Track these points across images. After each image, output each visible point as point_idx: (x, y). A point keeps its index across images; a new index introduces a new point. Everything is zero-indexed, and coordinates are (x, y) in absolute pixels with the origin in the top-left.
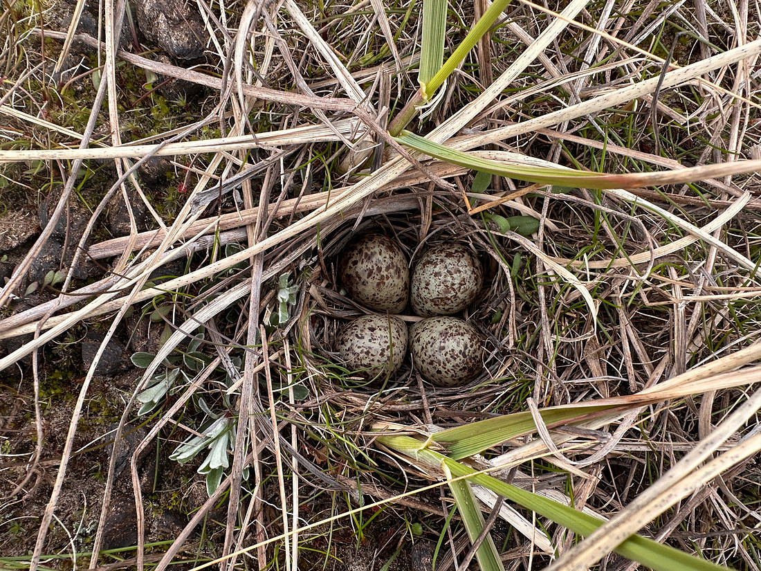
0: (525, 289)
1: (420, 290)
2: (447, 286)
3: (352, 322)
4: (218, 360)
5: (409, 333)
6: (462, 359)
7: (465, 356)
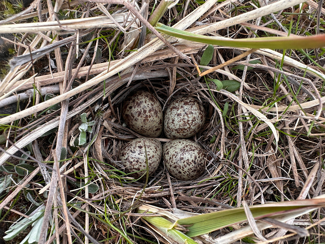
0: (230, 124)
1: (169, 124)
2: (185, 122)
3: (129, 142)
4: (38, 169)
5: (163, 148)
6: (194, 165)
7: (195, 163)
